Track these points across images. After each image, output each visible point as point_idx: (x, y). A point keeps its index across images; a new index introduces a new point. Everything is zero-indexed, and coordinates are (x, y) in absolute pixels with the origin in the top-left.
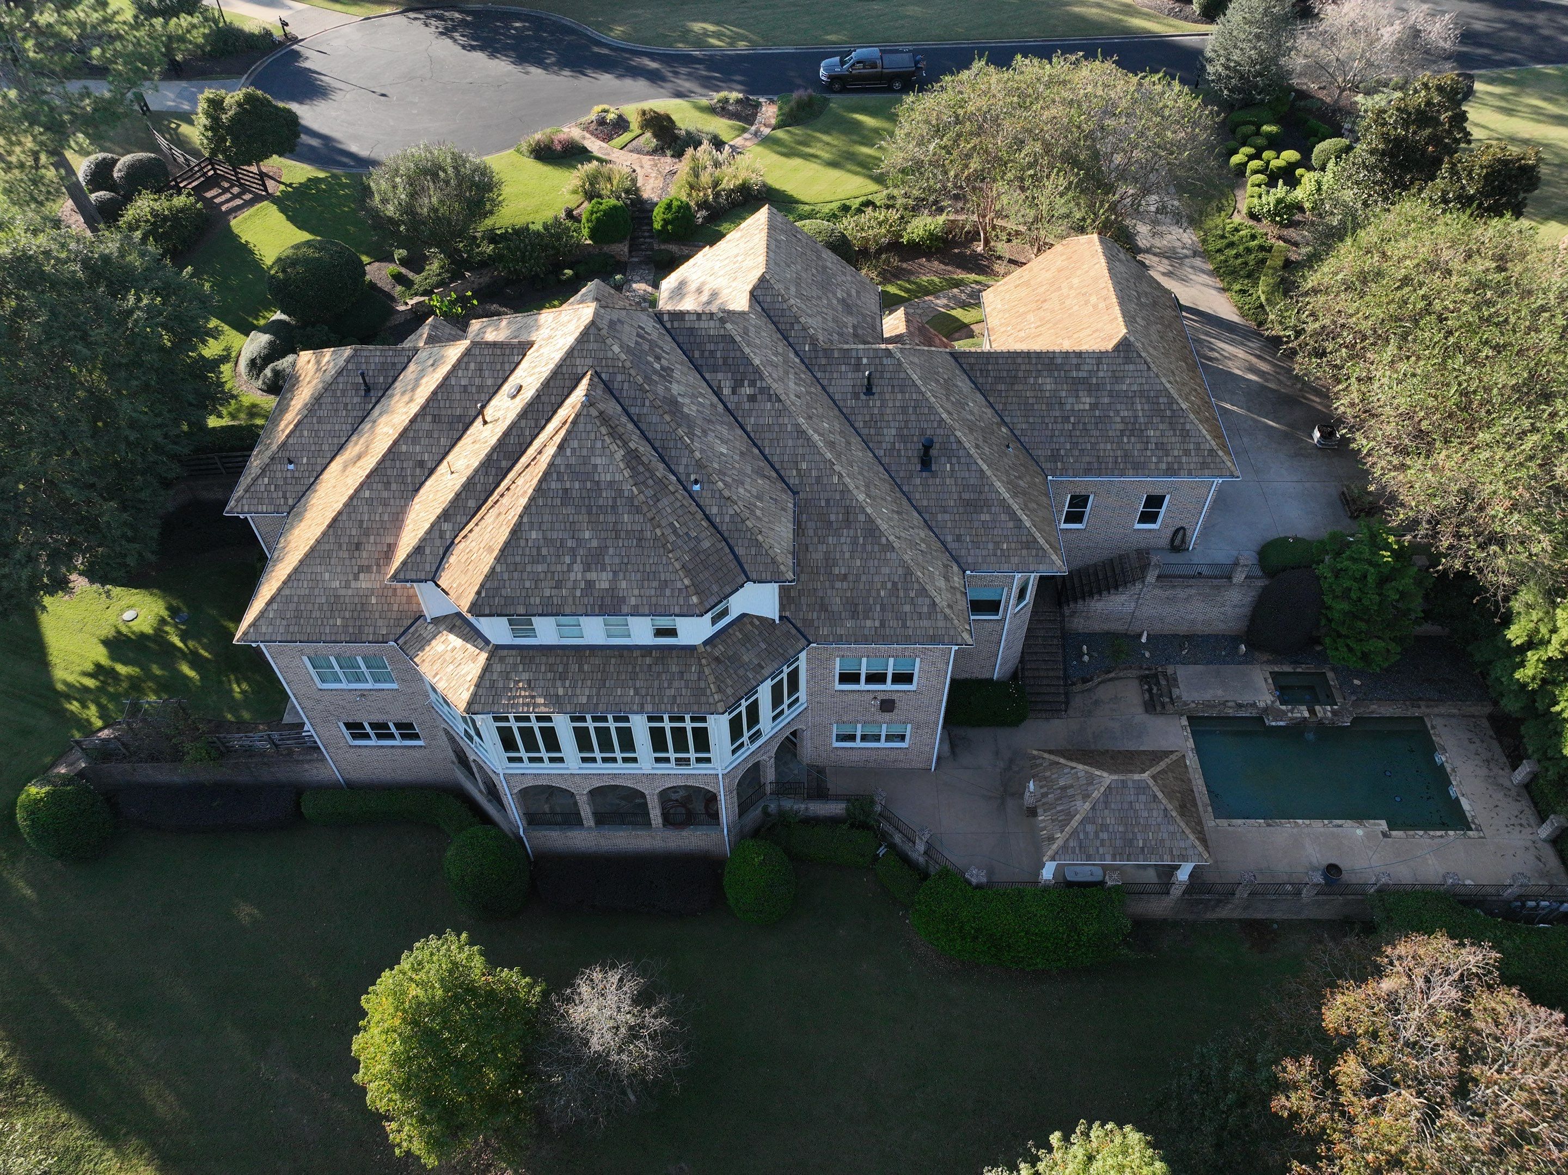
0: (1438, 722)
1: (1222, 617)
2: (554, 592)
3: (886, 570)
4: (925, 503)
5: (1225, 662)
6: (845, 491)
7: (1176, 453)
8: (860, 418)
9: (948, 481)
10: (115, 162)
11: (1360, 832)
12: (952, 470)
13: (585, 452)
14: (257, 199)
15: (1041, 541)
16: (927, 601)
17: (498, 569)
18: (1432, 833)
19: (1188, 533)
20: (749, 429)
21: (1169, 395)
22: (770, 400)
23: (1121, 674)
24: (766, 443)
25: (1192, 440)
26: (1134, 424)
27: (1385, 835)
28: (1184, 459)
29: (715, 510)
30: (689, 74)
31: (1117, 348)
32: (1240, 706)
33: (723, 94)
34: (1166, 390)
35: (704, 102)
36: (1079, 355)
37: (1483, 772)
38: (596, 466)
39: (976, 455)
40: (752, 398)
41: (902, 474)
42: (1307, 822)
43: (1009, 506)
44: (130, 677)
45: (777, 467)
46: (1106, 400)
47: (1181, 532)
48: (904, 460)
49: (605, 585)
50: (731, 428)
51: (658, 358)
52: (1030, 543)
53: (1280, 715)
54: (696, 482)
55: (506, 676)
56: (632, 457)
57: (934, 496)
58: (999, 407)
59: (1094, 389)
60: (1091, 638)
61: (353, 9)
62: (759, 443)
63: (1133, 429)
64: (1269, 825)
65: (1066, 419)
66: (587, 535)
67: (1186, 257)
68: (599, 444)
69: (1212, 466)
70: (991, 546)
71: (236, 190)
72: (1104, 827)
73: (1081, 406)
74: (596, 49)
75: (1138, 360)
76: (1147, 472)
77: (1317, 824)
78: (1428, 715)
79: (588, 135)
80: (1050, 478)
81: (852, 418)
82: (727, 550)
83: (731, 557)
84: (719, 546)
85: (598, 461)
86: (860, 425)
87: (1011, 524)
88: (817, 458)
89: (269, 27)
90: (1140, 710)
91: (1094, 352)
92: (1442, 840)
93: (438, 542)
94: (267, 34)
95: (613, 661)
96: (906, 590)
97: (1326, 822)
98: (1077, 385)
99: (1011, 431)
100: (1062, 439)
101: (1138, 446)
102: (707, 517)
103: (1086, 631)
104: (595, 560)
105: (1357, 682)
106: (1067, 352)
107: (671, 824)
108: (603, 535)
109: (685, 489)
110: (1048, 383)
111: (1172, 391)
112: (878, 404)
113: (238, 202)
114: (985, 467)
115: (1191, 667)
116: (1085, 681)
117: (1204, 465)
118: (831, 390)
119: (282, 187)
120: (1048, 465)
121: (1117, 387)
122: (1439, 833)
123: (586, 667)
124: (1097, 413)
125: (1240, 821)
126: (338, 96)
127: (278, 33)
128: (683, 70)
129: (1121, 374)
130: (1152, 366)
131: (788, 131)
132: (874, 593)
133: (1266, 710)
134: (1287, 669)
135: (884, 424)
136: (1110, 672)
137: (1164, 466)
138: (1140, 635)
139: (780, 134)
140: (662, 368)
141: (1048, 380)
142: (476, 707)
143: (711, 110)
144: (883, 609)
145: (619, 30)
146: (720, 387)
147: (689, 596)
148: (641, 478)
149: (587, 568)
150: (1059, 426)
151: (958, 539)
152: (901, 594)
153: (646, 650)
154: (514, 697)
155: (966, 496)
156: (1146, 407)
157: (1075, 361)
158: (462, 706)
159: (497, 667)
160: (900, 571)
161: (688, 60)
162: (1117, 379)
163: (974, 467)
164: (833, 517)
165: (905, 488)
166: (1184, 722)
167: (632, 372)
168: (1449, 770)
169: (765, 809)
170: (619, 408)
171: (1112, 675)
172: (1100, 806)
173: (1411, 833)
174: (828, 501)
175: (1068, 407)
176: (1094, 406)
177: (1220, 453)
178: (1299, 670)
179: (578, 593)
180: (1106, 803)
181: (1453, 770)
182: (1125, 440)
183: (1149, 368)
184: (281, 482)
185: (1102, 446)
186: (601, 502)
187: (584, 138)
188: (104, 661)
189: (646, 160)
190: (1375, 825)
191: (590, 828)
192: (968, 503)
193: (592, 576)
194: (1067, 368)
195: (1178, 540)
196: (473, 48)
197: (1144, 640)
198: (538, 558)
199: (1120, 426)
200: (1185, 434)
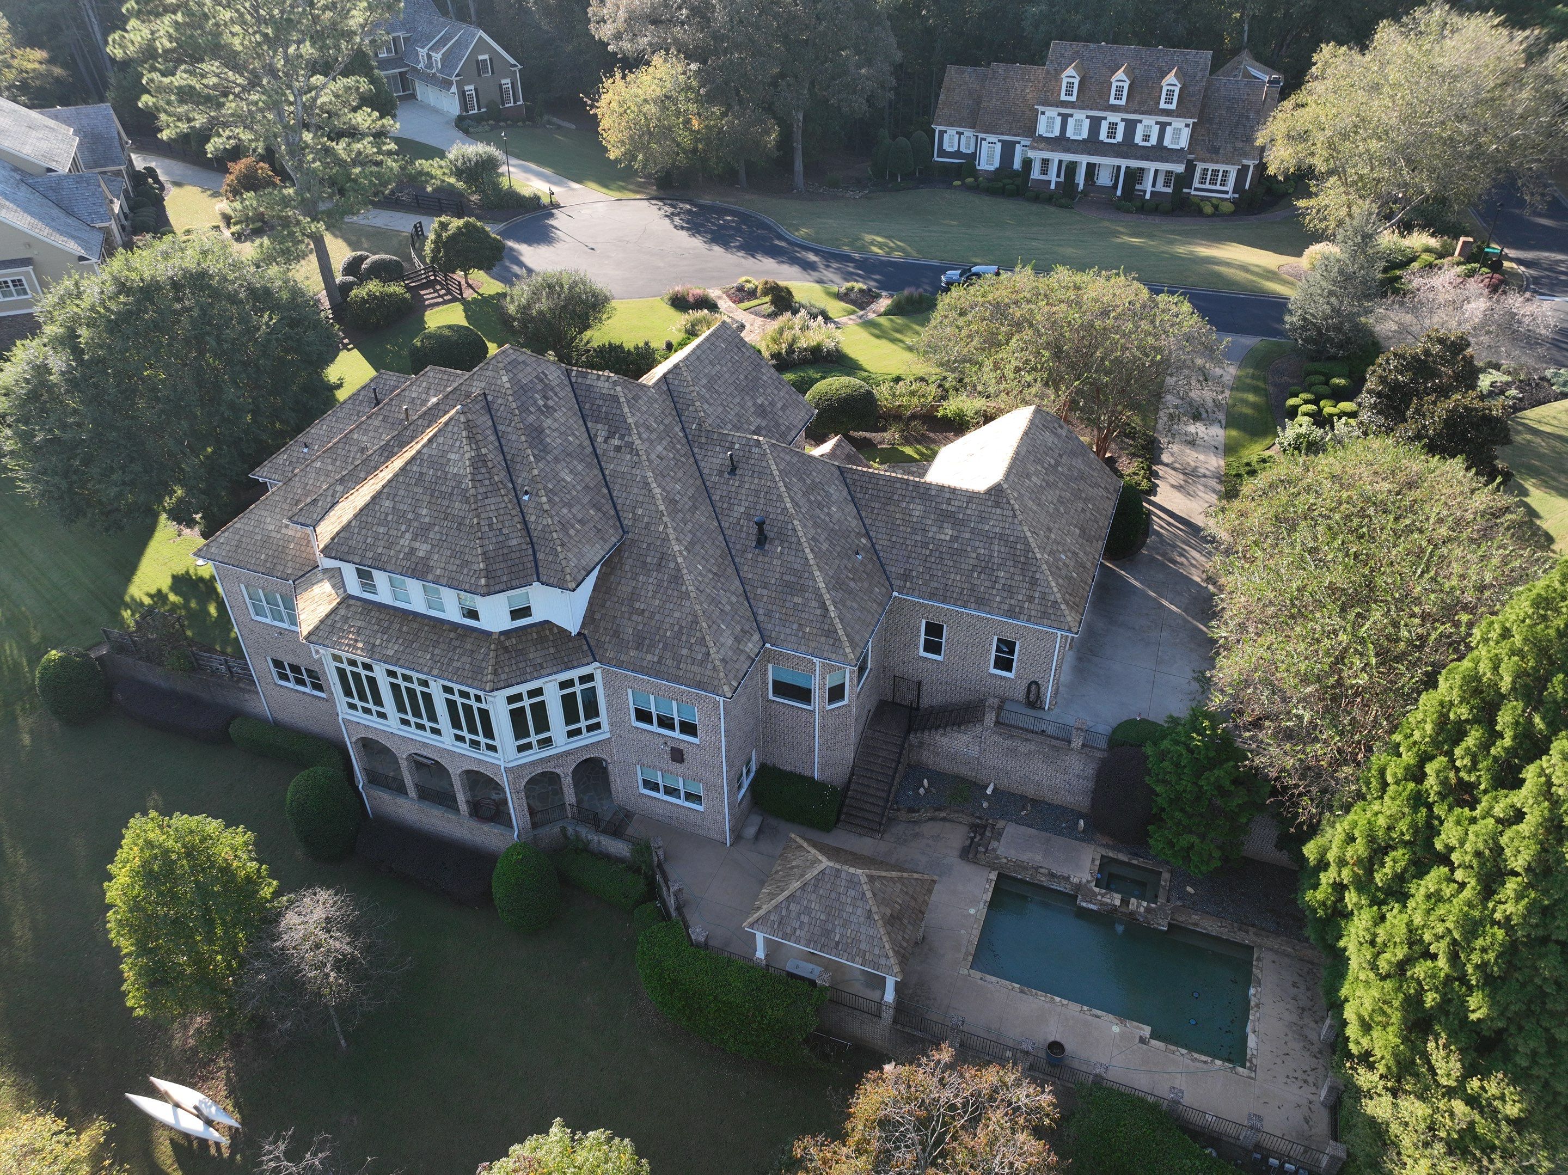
0: (1268, 957)
1: (1068, 787)
2: (385, 551)
3: (677, 614)
4: (750, 576)
5: (1061, 834)
6: (667, 539)
7: (1020, 597)
8: (718, 492)
9: (775, 562)
10: (367, 257)
11: (1116, 1029)
12: (781, 553)
13: (446, 448)
14: (454, 300)
15: (841, 632)
16: (704, 650)
17: (353, 524)
18: (1196, 1055)
19: (1042, 690)
20: (607, 473)
21: (1027, 544)
22: (631, 453)
23: (953, 816)
24: (617, 487)
25: (1039, 589)
26: (988, 562)
27: (1142, 1040)
28: (1026, 605)
29: (533, 518)
30: (838, 269)
31: (989, 491)
32: (1052, 875)
33: (849, 285)
34: (1026, 538)
35: (835, 289)
36: (953, 491)
37: (1294, 1018)
38: (449, 460)
39: (805, 545)
40: (618, 449)
41: (738, 547)
42: (1065, 1002)
43: (821, 595)
44: (174, 604)
45: (619, 508)
46: (967, 536)
47: (1034, 687)
48: (743, 535)
49: (421, 554)
50: (589, 465)
51: (546, 398)
52: (831, 633)
53: (1091, 897)
54: (526, 493)
55: (345, 619)
56: (479, 462)
57: (760, 571)
58: (868, 521)
59: (958, 523)
60: (937, 777)
61: (611, 193)
62: (611, 486)
63: (986, 567)
64: (1022, 992)
65: (925, 545)
66: (424, 512)
67: (1205, 476)
68: (458, 444)
69: (1052, 617)
70: (795, 626)
71: (443, 292)
72: (807, 910)
73: (943, 537)
74: (777, 242)
75: (1006, 506)
76: (988, 609)
77: (1074, 1008)
78: (1260, 947)
79: (725, 296)
80: (895, 594)
81: (712, 491)
82: (530, 552)
83: (531, 558)
84: (524, 547)
85: (452, 456)
86: (716, 498)
87: (818, 612)
88: (653, 508)
89: (539, 194)
90: (956, 853)
91: (967, 491)
92: (1205, 1066)
93: (329, 499)
94: (537, 198)
95: (426, 628)
96: (689, 636)
97: (1085, 1008)
98: (945, 517)
99: (873, 545)
100: (917, 562)
101: (987, 584)
102: (525, 523)
103: (936, 768)
104: (422, 532)
105: (1189, 889)
106: (943, 486)
107: (477, 816)
108: (436, 514)
109: (516, 496)
110: (917, 510)
111: (1031, 540)
112: (737, 484)
113: (440, 300)
114: (810, 556)
115: (1023, 828)
116: (911, 810)
117: (1044, 615)
118: (702, 464)
119: (475, 295)
120: (898, 582)
121: (980, 526)
122: (1204, 1058)
123: (404, 629)
124: (956, 545)
125: (994, 979)
126: (558, 245)
127: (545, 200)
128: (835, 265)
129: (987, 515)
130: (1018, 513)
131: (891, 320)
132: (661, 632)
133: (1079, 887)
134: (1123, 857)
135: (736, 502)
136: (939, 810)
137: (1006, 607)
138: (987, 787)
139: (883, 321)
140: (545, 406)
141: (919, 507)
142: (313, 638)
143: (838, 296)
144: (664, 648)
145: (804, 231)
146: (596, 435)
147: (479, 578)
148: (480, 477)
149: (414, 539)
150: (919, 550)
151: (769, 614)
152: (684, 638)
153: (454, 626)
154: (342, 637)
155: (787, 578)
156: (1003, 549)
157: (947, 495)
158: (305, 633)
159: (342, 612)
160: (690, 618)
161: (846, 258)
162: (982, 519)
163: (801, 554)
164: (649, 560)
165: (737, 560)
166: (993, 876)
167: (510, 398)
168: (1252, 1003)
169: (564, 829)
170: (490, 423)
171: (943, 814)
172: (810, 888)
173: (1173, 1048)
174: (649, 544)
175: (930, 534)
176: (954, 539)
177: (1063, 607)
178: (1135, 862)
179: (401, 556)
180: (816, 886)
181: (1257, 1006)
182: (975, 575)
183: (1015, 516)
184: (294, 460)
185: (952, 576)
186: (443, 488)
187: (720, 298)
188: (165, 589)
189: (759, 321)
190: (1137, 1028)
191: (412, 799)
192: (787, 585)
193: (417, 545)
194: (939, 500)
195: (1033, 698)
196: (682, 228)
197: (989, 791)
198: (386, 522)
199: (976, 562)
200: (1034, 582)
